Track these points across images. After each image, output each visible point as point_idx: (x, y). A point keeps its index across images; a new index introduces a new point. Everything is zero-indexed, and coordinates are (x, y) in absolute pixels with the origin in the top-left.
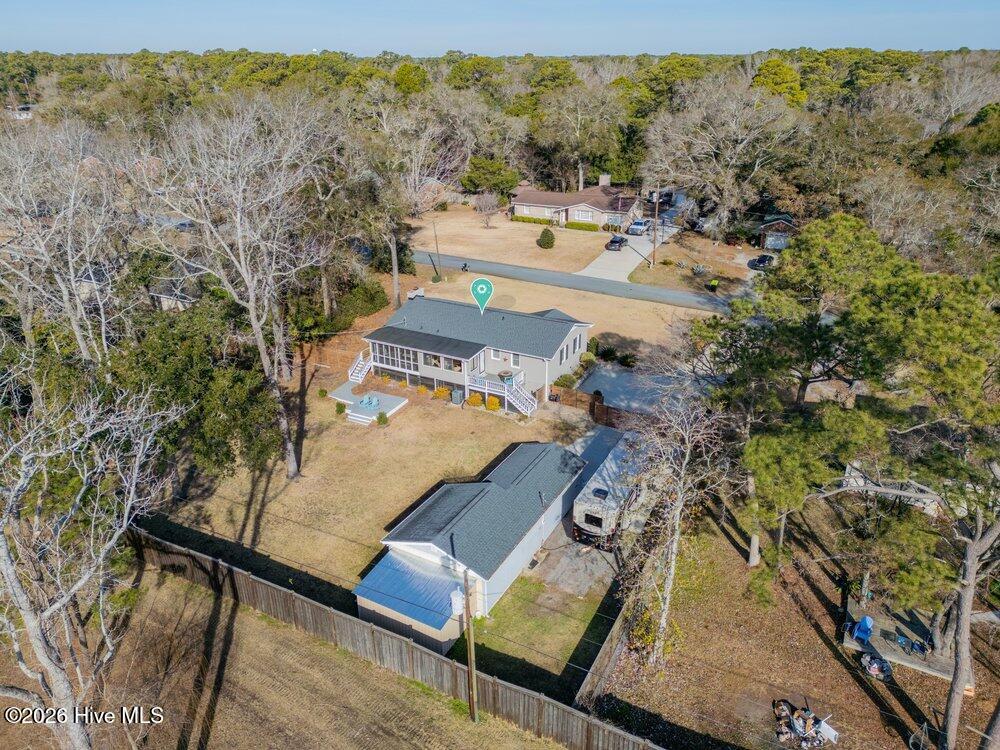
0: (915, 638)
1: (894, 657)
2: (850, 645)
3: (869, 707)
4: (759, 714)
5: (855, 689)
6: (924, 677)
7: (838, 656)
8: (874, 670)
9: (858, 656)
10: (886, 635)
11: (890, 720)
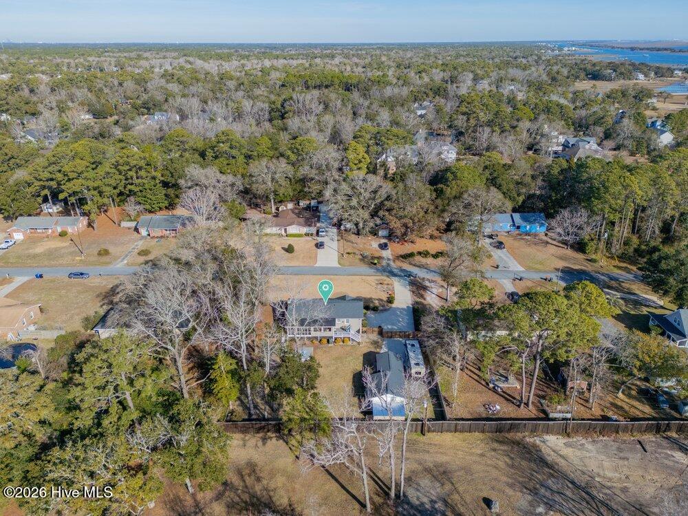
0: (504, 379)
1: (501, 385)
2: (491, 385)
3: (502, 399)
4: (482, 409)
5: (497, 396)
6: (509, 388)
7: (489, 389)
8: (499, 390)
9: (494, 388)
10: (497, 380)
11: (507, 400)
